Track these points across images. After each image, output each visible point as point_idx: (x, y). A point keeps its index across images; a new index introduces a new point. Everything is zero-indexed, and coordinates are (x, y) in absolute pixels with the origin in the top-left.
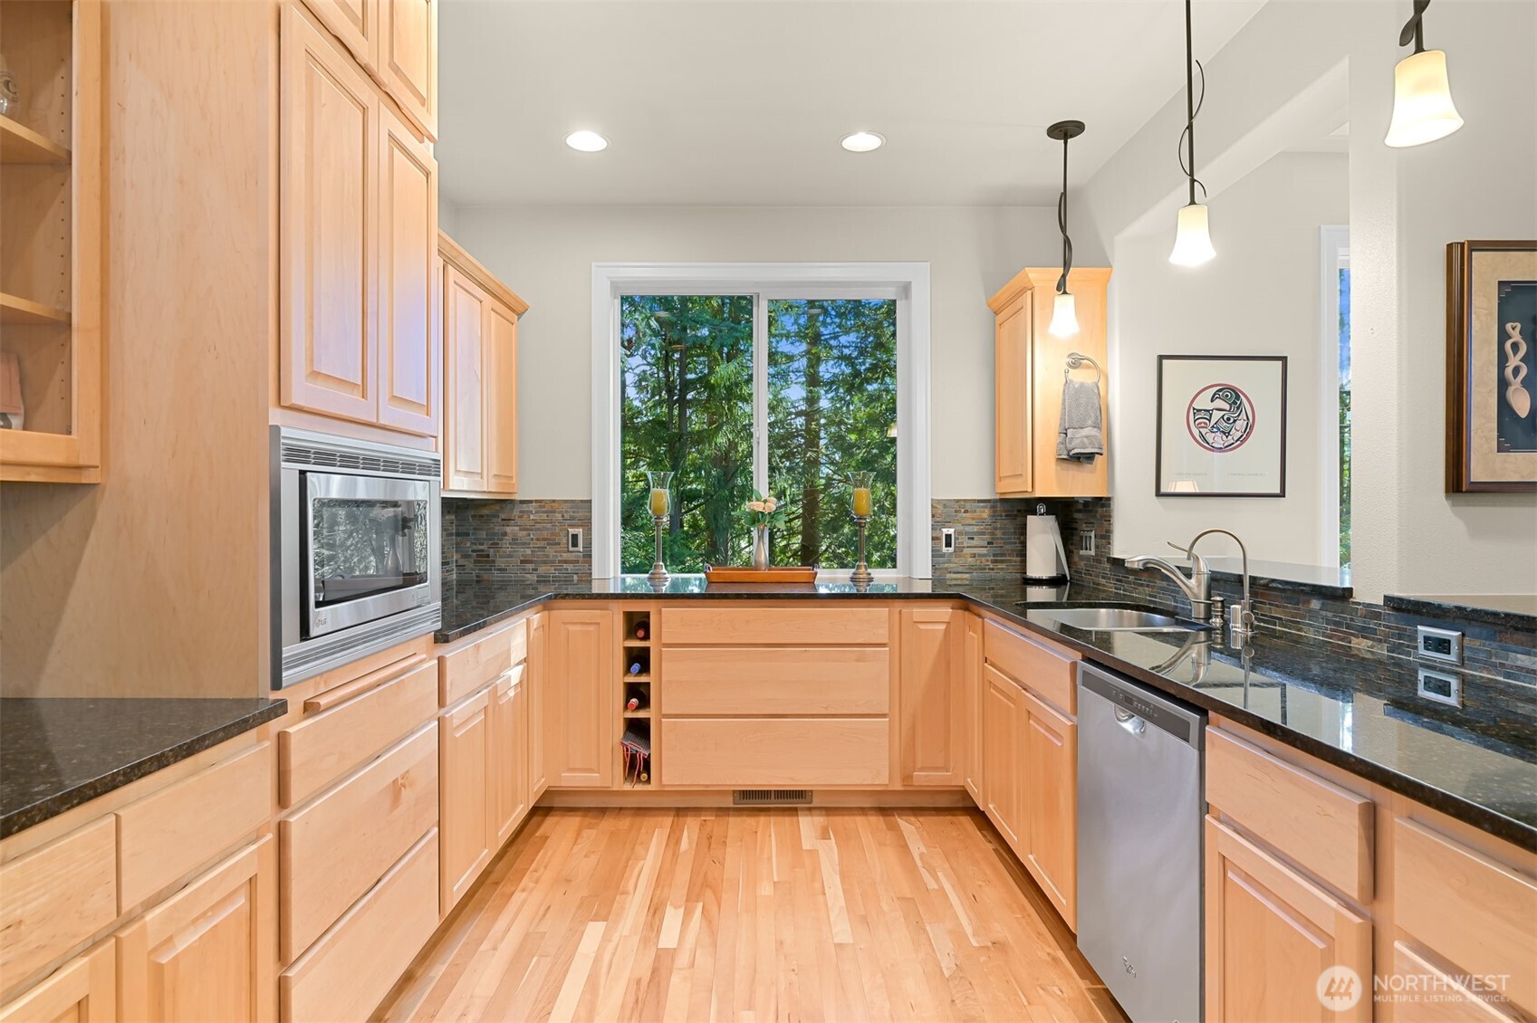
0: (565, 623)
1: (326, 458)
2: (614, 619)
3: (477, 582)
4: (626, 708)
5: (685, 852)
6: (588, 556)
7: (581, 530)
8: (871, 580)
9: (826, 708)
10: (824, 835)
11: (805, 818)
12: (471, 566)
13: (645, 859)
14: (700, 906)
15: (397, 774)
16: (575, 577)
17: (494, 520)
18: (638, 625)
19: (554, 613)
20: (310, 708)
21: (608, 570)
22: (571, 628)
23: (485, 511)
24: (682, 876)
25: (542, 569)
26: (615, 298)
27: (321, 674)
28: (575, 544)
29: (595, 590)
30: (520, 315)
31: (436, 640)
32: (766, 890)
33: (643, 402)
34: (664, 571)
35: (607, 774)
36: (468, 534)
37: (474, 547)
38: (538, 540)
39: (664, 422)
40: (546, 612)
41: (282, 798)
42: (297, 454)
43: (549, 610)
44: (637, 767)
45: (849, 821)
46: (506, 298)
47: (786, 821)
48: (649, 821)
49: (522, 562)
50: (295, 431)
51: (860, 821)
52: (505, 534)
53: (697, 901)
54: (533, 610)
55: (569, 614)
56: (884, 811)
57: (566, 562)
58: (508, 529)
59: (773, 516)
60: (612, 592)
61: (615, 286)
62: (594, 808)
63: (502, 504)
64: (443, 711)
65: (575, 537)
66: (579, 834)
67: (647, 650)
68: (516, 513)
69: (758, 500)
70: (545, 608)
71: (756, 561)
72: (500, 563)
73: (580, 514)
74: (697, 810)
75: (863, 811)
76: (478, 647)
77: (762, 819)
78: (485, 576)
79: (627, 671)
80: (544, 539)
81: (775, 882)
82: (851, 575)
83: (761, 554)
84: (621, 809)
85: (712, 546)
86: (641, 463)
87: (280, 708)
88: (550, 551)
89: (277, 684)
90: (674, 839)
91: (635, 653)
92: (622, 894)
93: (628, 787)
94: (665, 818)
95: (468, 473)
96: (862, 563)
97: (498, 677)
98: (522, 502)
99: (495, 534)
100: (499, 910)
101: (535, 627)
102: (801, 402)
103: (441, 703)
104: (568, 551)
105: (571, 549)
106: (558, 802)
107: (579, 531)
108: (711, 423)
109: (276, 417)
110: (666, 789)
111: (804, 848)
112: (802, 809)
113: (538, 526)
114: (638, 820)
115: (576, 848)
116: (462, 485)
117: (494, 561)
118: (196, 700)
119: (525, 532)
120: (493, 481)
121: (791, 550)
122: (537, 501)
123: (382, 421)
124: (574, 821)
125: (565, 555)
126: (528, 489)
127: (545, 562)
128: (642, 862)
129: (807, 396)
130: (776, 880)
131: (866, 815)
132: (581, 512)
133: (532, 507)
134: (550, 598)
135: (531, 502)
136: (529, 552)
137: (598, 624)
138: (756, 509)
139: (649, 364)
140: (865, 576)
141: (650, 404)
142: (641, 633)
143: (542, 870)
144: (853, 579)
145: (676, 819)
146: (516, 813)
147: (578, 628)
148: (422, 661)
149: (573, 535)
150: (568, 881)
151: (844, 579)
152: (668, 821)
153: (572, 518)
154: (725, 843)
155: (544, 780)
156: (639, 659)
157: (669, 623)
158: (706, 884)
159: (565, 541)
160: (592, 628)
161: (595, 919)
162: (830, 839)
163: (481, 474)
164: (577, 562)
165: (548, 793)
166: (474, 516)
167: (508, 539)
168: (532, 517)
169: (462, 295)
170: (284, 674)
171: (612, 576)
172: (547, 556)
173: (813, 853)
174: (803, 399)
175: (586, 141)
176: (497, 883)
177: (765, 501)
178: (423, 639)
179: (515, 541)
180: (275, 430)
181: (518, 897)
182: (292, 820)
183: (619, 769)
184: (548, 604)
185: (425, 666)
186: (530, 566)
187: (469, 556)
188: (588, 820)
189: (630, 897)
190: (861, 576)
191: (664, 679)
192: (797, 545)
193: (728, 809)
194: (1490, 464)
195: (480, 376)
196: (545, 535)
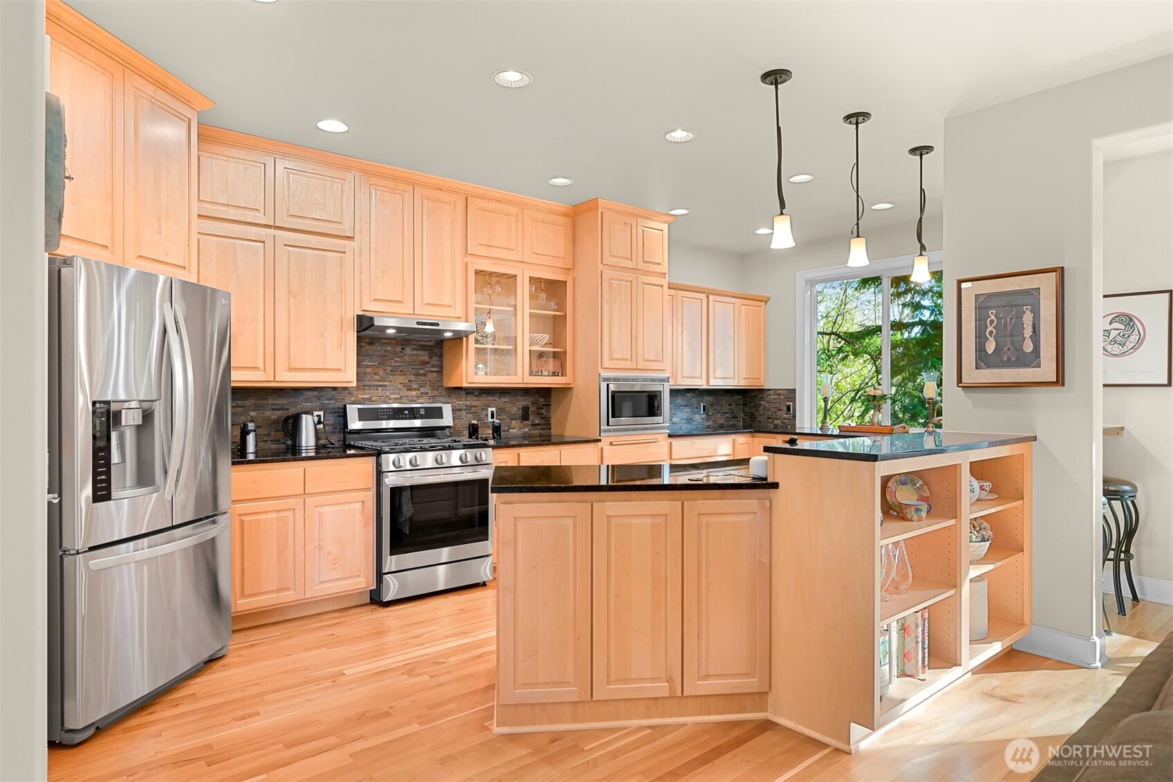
0: (759, 444)
1: (615, 379)
6: (794, 416)
12: (748, 420)
16: (789, 426)
17: (757, 398)
19: (755, 439)
20: (611, 444)
21: (804, 424)
23: (753, 394)
25: (776, 422)
27: (614, 436)
28: (789, 410)
29: (797, 431)
30: (766, 302)
31: (670, 436)
36: (747, 405)
37: (749, 411)
38: (774, 408)
43: (753, 438)
46: (755, 298)
49: (768, 418)
52: (761, 405)
54: (741, 436)
57: (785, 418)
58: (762, 402)
61: (807, 281)
63: (760, 391)
68: (765, 395)
70: (751, 436)
72: (759, 418)
73: (791, 396)
76: (693, 443)
78: (754, 425)
80: (776, 408)
89: (600, 436)
95: (722, 378)
98: (767, 390)
99: (757, 405)
101: (740, 443)
105: (787, 412)
107: (791, 404)
109: (600, 371)
113: (774, 401)
116: (718, 383)
117: (756, 417)
119: (768, 404)
120: (744, 380)
122: (773, 389)
123: (639, 368)
125: (785, 415)
126: (770, 384)
127: (777, 418)
132: (792, 394)
133: (771, 392)
135: (771, 390)
136: (770, 413)
148: (660, 441)
153: (788, 397)
163: (733, 378)
164: (790, 419)
166: (749, 397)
168: (771, 397)
170: (602, 433)
171: (806, 426)
172: (777, 416)
178: (662, 435)
179: (764, 408)
180: (600, 374)
185: (661, 443)
186: (771, 421)
187: (748, 415)
194: (972, 375)
195: (732, 336)
196: (777, 405)
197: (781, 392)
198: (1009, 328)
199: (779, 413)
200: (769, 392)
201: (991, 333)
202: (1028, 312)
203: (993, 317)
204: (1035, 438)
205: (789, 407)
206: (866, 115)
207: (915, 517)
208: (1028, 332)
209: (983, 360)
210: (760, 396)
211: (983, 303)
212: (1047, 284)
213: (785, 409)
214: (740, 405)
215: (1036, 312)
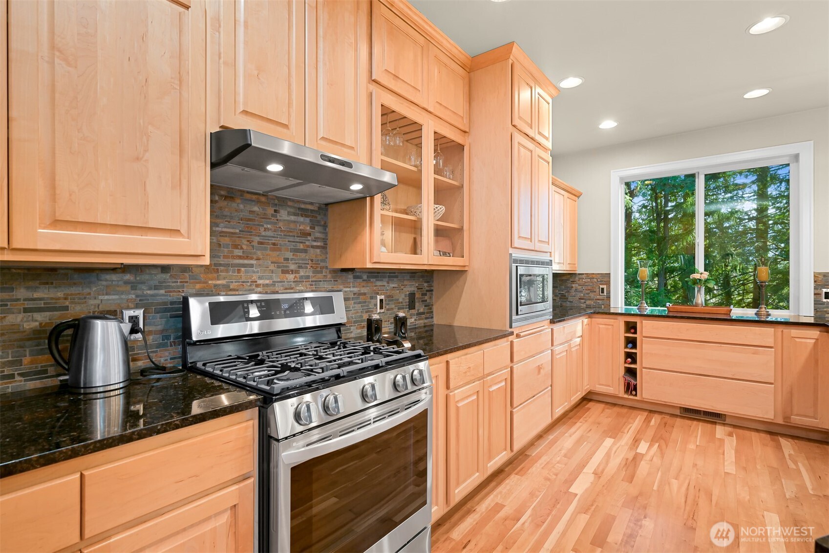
0: (598, 324)
1: (521, 262)
2: (620, 323)
3: (561, 306)
4: (625, 362)
5: (653, 426)
6: (609, 297)
7: (605, 286)
8: (769, 315)
9: (733, 375)
10: (730, 435)
11: (720, 427)
12: (558, 300)
13: (633, 424)
14: (657, 444)
15: (539, 364)
16: (603, 306)
17: (568, 281)
18: (631, 327)
19: (594, 319)
20: (518, 336)
21: (618, 303)
22: (601, 326)
23: (564, 278)
24: (650, 433)
25: (588, 302)
26: (622, 184)
27: (520, 326)
28: (603, 292)
29: (612, 311)
30: (578, 197)
31: (551, 323)
32: (692, 446)
33: (643, 220)
34: (646, 305)
35: (617, 388)
36: (557, 287)
37: (559, 292)
38: (586, 290)
39: (654, 231)
40: (590, 319)
41: (512, 360)
42: (515, 261)
43: (591, 318)
44: (631, 389)
45: (747, 433)
46: (574, 192)
47: (709, 426)
48: (635, 412)
49: (579, 299)
50: (517, 254)
51: (754, 435)
52: (572, 287)
53: (657, 442)
54: (585, 317)
55: (600, 320)
56: (771, 433)
57: (598, 299)
58: (573, 285)
59: (707, 281)
60: (620, 312)
61: (621, 179)
62: (610, 402)
63: (571, 275)
64: (553, 348)
65: (603, 289)
66: (603, 410)
67: (636, 338)
68: (577, 279)
69: (697, 273)
70: (589, 318)
71: (696, 303)
72: (570, 299)
73: (605, 279)
74: (660, 413)
75: (757, 431)
76: (564, 327)
77: (695, 423)
78: (564, 304)
79: (626, 347)
80: (589, 290)
81: (697, 445)
82: (755, 312)
83: (699, 298)
84: (623, 405)
85: (685, 298)
86: (642, 253)
87: (512, 333)
88: (592, 295)
89: (511, 327)
90: (647, 421)
91: (630, 340)
92: (622, 432)
93: (626, 396)
94: (644, 413)
95: (559, 263)
96: (763, 306)
97: (571, 340)
98: (579, 274)
99: (568, 287)
100: (571, 427)
101: (585, 324)
102: (753, 212)
103: (552, 345)
104: (600, 295)
105: (601, 294)
106: (595, 397)
107: (605, 287)
108: (686, 230)
109: (511, 251)
110: (645, 400)
111: (716, 437)
112: (719, 423)
113: (586, 284)
114: (631, 411)
115: (602, 415)
116: (557, 268)
117: (567, 298)
118: (490, 329)
119: (580, 287)
120: (568, 266)
121: (744, 303)
122: (586, 274)
123: (536, 249)
124: (602, 406)
125: (598, 297)
126: (583, 268)
127: (589, 299)
128: (631, 425)
129: (758, 208)
130: (698, 444)
131: (759, 432)
132: (606, 278)
133: (584, 276)
134: (592, 313)
135: (583, 274)
136: (582, 295)
137: (613, 325)
138: (695, 277)
139: (647, 200)
140: (765, 313)
141: (647, 221)
142: (633, 331)
143: (588, 418)
144: (756, 314)
145: (649, 414)
146: (577, 395)
147: (604, 326)
148: (547, 328)
149: (602, 288)
150: (599, 424)
151: (752, 314)
152: (646, 414)
153: (601, 281)
154: (673, 427)
155: (589, 386)
156: (632, 342)
157: (646, 328)
158: (661, 438)
159: (598, 291)
160: (610, 327)
161: (610, 437)
162: (733, 437)
163: (563, 263)
164: (604, 300)
165: (590, 393)
166: (559, 280)
167: (574, 289)
168: (584, 280)
169: (557, 195)
170: (513, 324)
171: (620, 306)
172: (590, 297)
173: (722, 441)
174: (755, 210)
175: (608, 124)
176: (570, 418)
177: (701, 274)
178: (546, 321)
179: (576, 290)
180: (511, 254)
181: (578, 424)
182: (514, 366)
183: (622, 388)
184: (590, 316)
185: (547, 330)
186: (583, 301)
187: (558, 296)
188: (607, 406)
189: (625, 434)
190: (763, 313)
191: (643, 351)
192: (750, 300)
193: (677, 415)
195: (563, 225)
196: (590, 288)
197: (594, 276)
200: (581, 276)
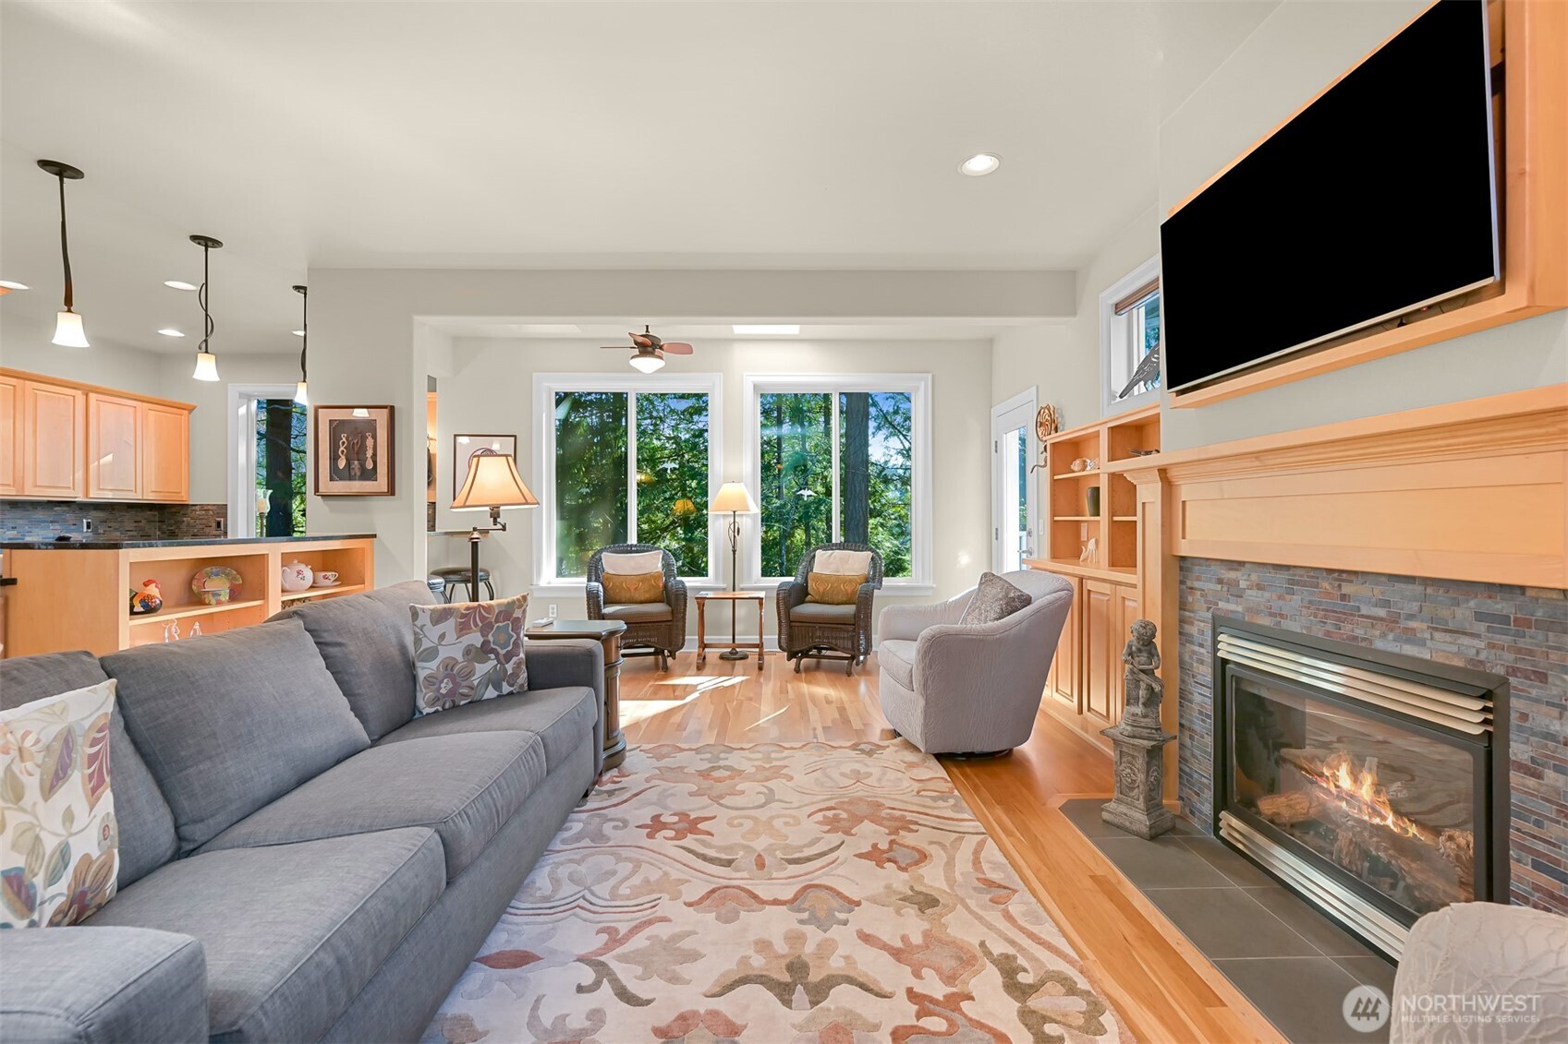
6: (225, 533)
7: (222, 520)
17: (178, 514)
23: (173, 510)
28: (219, 526)
30: (190, 412)
36: (165, 522)
37: (167, 528)
46: (171, 404)
52: (184, 521)
58: (185, 519)
63: (183, 507)
68: (189, 511)
80: (203, 524)
98: (192, 505)
99: (178, 522)
105: (216, 529)
113: (200, 517)
117: (177, 535)
119: (193, 520)
122: (200, 505)
125: (213, 532)
126: (195, 498)
132: (222, 511)
133: (197, 508)
135: (196, 505)
136: (196, 530)
149: (218, 521)
153: (217, 514)
164: (220, 535)
166: (168, 513)
168: (198, 513)
172: (204, 533)
179: (188, 525)
194: (327, 486)
195: (132, 443)
196: (204, 521)
197: (209, 507)
198: (356, 449)
199: (207, 530)
200: (194, 508)
201: (343, 451)
202: (369, 437)
203: (344, 440)
204: (375, 536)
205: (219, 524)
206: (216, 243)
207: (213, 601)
208: (369, 453)
209: (336, 474)
210: (182, 512)
211: (336, 428)
212: (381, 418)
213: (214, 525)
214: (155, 522)
215: (374, 437)
